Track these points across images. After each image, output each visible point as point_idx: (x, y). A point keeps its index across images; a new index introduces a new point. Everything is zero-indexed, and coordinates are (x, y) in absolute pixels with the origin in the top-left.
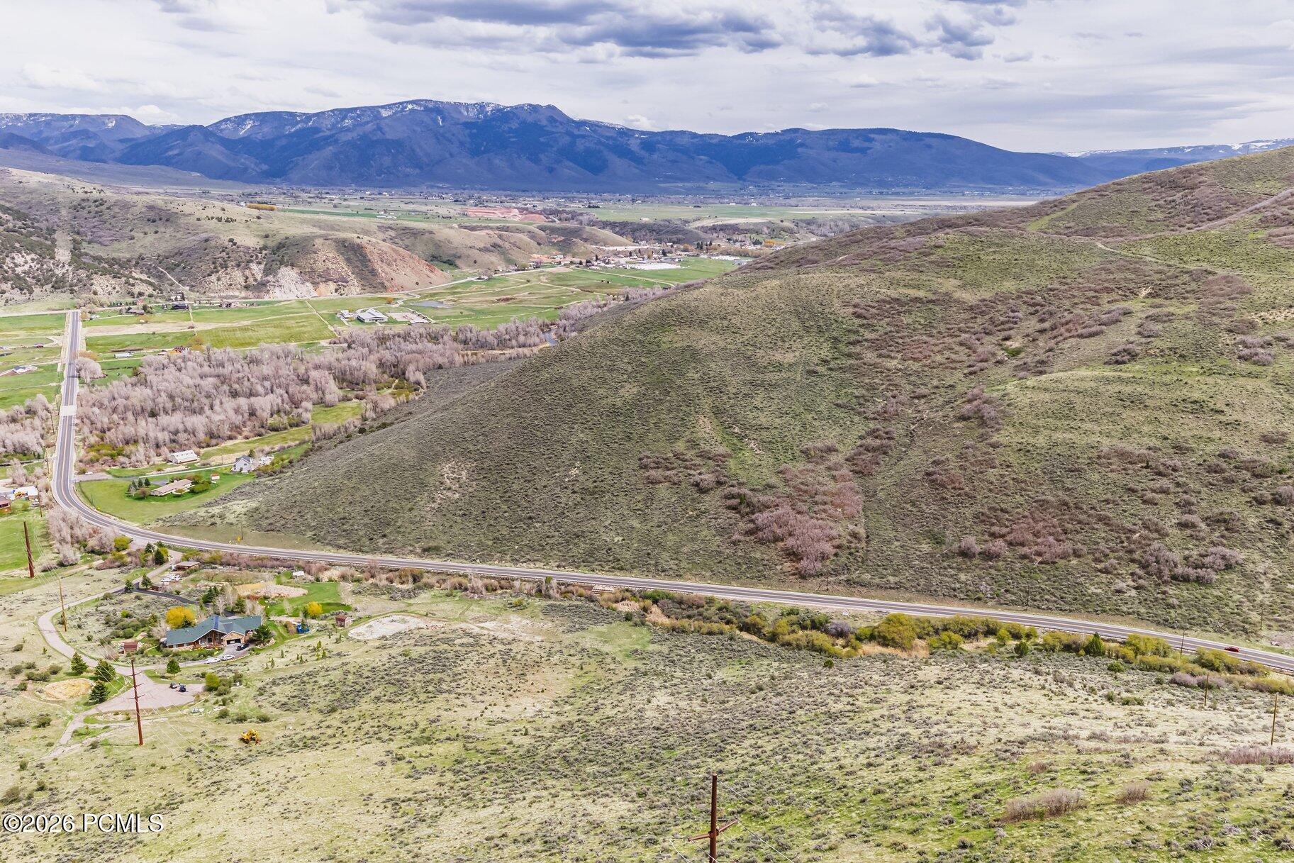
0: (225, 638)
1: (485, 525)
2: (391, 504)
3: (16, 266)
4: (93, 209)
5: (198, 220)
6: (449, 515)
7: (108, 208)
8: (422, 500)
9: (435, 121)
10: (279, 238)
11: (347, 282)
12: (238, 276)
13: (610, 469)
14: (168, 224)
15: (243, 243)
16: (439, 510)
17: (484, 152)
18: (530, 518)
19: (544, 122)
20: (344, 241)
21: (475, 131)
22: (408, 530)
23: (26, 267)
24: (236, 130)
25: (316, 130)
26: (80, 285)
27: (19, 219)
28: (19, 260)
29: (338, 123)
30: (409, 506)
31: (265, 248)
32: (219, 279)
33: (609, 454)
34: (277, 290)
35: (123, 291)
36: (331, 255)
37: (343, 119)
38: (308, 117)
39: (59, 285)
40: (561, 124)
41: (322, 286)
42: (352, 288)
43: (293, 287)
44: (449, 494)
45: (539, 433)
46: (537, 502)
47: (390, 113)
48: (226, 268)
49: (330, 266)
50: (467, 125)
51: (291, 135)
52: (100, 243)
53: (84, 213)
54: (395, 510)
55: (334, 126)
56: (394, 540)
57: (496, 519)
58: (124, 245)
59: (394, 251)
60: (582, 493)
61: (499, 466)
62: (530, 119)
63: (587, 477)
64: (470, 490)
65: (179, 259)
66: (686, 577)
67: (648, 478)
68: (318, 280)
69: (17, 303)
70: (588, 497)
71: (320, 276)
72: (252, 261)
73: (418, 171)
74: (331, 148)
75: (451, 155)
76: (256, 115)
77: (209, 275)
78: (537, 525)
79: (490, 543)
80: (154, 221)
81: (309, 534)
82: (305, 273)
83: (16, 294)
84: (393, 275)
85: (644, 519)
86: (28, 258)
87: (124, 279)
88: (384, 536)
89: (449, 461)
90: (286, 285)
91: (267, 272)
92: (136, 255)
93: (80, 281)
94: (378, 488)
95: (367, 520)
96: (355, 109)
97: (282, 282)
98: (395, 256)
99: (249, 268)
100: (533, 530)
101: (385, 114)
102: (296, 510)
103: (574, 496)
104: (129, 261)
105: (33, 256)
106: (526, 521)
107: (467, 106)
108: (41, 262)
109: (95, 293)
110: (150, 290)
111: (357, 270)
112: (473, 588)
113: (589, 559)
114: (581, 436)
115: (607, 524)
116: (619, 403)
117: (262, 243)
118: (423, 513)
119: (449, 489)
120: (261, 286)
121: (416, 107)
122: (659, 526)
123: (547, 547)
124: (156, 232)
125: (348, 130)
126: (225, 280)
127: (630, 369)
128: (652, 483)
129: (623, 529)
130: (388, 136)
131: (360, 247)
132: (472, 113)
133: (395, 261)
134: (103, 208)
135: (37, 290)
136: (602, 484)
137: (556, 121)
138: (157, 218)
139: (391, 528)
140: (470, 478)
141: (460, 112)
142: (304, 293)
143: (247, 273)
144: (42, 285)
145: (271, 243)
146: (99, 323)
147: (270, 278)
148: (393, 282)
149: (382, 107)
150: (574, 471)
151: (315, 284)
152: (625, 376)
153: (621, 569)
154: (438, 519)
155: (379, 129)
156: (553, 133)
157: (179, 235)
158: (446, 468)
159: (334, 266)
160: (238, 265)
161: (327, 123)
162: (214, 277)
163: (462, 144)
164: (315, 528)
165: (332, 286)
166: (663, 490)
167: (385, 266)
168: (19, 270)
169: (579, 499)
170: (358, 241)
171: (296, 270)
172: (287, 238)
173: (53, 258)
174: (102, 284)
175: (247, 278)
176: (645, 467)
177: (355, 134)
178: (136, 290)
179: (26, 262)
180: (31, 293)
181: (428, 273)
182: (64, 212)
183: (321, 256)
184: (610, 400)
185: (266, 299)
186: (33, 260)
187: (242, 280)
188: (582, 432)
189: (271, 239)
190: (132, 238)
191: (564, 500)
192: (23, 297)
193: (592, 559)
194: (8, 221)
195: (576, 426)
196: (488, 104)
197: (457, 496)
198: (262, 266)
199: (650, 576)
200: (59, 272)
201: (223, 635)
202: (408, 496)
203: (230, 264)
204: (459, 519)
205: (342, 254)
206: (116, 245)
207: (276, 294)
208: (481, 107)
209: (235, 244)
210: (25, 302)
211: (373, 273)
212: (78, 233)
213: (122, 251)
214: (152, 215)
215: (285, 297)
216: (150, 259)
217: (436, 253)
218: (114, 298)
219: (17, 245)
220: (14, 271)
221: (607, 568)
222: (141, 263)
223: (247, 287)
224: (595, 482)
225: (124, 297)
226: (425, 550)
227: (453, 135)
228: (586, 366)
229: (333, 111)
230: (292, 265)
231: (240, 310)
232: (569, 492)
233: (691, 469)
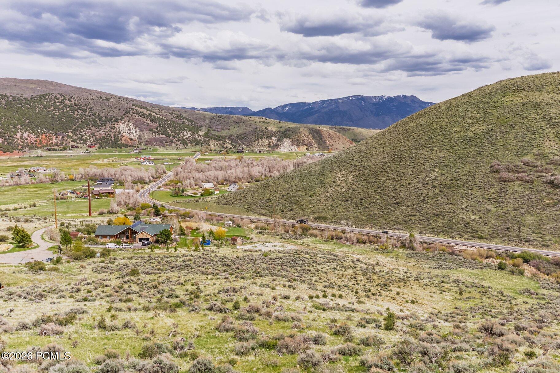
0: (138, 236)
1: (362, 207)
2: (299, 193)
3: (184, 136)
4: (218, 119)
5: (255, 122)
6: (336, 200)
7: (223, 118)
8: (320, 191)
9: (361, 103)
10: (286, 128)
11: (312, 145)
12: (266, 142)
13: (465, 173)
14: (244, 124)
15: (271, 129)
16: (330, 197)
17: (381, 115)
18: (397, 203)
19: (409, 102)
20: (313, 128)
21: (378, 106)
22: (308, 208)
23: (187, 137)
24: (283, 110)
25: (312, 108)
26: (205, 143)
27: (190, 122)
28: (185, 134)
29: (321, 105)
30: (311, 194)
31: (279, 131)
32: (258, 143)
33: (463, 164)
34: (281, 148)
35: (220, 146)
36: (306, 134)
37: (323, 104)
38: (310, 104)
39: (197, 143)
40: (417, 103)
41: (301, 147)
42: (314, 148)
43: (288, 147)
44: (339, 188)
45: (406, 154)
46: (403, 193)
47: (342, 101)
48: (262, 138)
49: (306, 138)
50: (375, 104)
51: (303, 111)
52: (217, 131)
53: (214, 120)
54: (301, 196)
55: (319, 107)
56: (297, 213)
57: (370, 203)
58: (226, 131)
59: (335, 134)
60: (440, 187)
61: (375, 173)
62: (403, 101)
63: (444, 178)
64: (354, 187)
65: (245, 135)
66: (554, 247)
67: (500, 178)
68: (299, 144)
69: (181, 149)
70: (445, 190)
71: (301, 143)
72: (273, 136)
73: (352, 123)
74: (317, 114)
75: (366, 116)
76: (291, 104)
77: (255, 141)
78: (402, 208)
79: (364, 218)
80: (239, 123)
81: (246, 207)
82: (294, 141)
83: (182, 146)
84: (333, 143)
85: (499, 204)
86: (189, 133)
87: (221, 142)
88: (292, 210)
89: (341, 171)
90: (286, 146)
91: (278, 141)
92: (230, 134)
93: (205, 142)
94: (293, 184)
95: (283, 201)
96: (328, 100)
97: (284, 144)
98: (335, 136)
99: (272, 139)
100: (398, 211)
101: (340, 101)
102: (243, 195)
103: (434, 189)
104: (226, 137)
105: (191, 132)
106: (394, 205)
107: (375, 97)
108: (193, 135)
109: (209, 145)
110: (231, 146)
111: (317, 141)
112: (346, 237)
113: (448, 230)
114: (440, 154)
115: (463, 207)
116: (470, 134)
117: (278, 130)
118: (319, 198)
119: (339, 185)
120: (276, 146)
121: (353, 98)
122: (515, 210)
123: (410, 222)
124: (238, 127)
125: (325, 107)
126: (261, 143)
127: (479, 116)
128: (504, 181)
129: (479, 211)
130: (340, 110)
131: (320, 131)
132: (377, 100)
133: (335, 138)
134: (221, 118)
135: (189, 145)
136: (458, 182)
137: (415, 102)
138: (240, 122)
139: (297, 206)
140: (354, 180)
141: (372, 100)
142: (293, 150)
143: (270, 141)
144: (192, 143)
145: (282, 130)
146: (207, 155)
147: (279, 143)
148: (333, 146)
149: (340, 99)
150: (434, 174)
151: (298, 146)
152: (475, 121)
153: (481, 238)
154: (329, 202)
155: (337, 107)
156: (413, 106)
157: (247, 128)
158: (339, 175)
159: (307, 139)
160: (267, 138)
161: (317, 106)
162: (256, 142)
163: (371, 112)
164: (250, 204)
165: (305, 147)
166: (515, 186)
167: (330, 140)
168: (184, 137)
169: (438, 191)
170: (319, 129)
171: (291, 140)
172: (289, 128)
173: (197, 133)
174: (213, 144)
175: (270, 143)
176: (497, 171)
177: (327, 109)
178: (226, 146)
179: (188, 135)
180: (187, 146)
181: (350, 144)
182: (207, 120)
183: (302, 134)
184: (462, 133)
185: (277, 151)
186: (190, 134)
187: (267, 144)
188: (440, 152)
189: (282, 128)
190: (229, 129)
191: (425, 192)
192: (184, 147)
193: (451, 230)
194: (187, 122)
195: (435, 149)
196: (384, 96)
197: (344, 189)
198: (277, 138)
199: (513, 244)
200: (198, 139)
201: (136, 233)
202: (311, 188)
203: (264, 137)
204: (343, 203)
205: (311, 134)
206: (223, 131)
207: (281, 149)
208: (381, 97)
209: (267, 129)
210: (184, 149)
211: (324, 142)
212: (210, 128)
213: (225, 133)
214: (238, 121)
215: (284, 151)
216: (234, 136)
217: (355, 138)
218: (217, 148)
219: (186, 128)
220: (183, 138)
221: (466, 236)
222: (230, 138)
223: (269, 146)
224: (452, 180)
225: (220, 148)
226: (316, 219)
227: (368, 108)
228: (443, 117)
229: (320, 101)
230: (289, 138)
231: (264, 153)
232: (429, 187)
233: (542, 172)
